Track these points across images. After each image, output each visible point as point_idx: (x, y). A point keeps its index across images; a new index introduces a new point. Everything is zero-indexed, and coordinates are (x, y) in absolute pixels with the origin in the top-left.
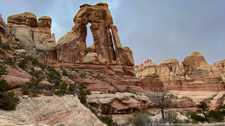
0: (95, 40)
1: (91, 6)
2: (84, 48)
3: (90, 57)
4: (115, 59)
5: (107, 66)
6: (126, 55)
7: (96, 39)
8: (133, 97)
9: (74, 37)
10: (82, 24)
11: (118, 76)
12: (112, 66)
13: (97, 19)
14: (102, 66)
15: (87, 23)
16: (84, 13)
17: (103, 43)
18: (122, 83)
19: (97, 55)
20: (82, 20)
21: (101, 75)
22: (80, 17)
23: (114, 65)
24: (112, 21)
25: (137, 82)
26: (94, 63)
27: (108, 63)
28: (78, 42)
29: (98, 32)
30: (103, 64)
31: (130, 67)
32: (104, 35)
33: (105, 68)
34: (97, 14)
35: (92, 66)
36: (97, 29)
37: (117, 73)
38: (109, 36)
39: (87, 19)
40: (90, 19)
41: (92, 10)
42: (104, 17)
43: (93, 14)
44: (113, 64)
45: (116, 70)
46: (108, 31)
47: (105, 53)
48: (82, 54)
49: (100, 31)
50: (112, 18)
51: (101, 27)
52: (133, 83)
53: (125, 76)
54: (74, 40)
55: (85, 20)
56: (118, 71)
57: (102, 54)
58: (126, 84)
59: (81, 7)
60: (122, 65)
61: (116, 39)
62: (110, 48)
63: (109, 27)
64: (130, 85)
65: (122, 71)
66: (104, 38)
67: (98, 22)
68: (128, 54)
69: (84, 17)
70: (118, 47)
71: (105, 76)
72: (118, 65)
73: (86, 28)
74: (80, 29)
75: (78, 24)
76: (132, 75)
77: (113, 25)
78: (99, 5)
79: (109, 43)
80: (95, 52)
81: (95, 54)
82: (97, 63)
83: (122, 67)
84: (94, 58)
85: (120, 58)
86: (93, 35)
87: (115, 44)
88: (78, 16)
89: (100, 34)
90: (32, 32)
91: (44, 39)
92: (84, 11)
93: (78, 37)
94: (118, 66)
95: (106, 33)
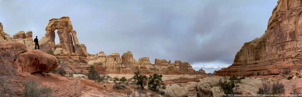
0: (60, 40)
1: (57, 19)
2: (54, 45)
3: (58, 51)
4: (74, 52)
5: (69, 57)
6: (82, 49)
7: (61, 39)
9: (47, 39)
10: (51, 32)
11: (75, 63)
12: (72, 57)
13: (62, 27)
14: (65, 57)
15: (55, 30)
16: (53, 24)
17: (66, 42)
18: (79, 68)
19: (62, 50)
20: (51, 29)
21: (65, 63)
22: (50, 27)
23: (74, 56)
24: (72, 27)
26: (60, 54)
27: (69, 55)
28: (49, 43)
29: (63, 35)
30: (66, 55)
31: (84, 57)
32: (66, 36)
33: (67, 58)
34: (61, 24)
35: (59, 56)
36: (61, 33)
37: (75, 61)
38: (70, 37)
39: (55, 27)
40: (57, 27)
41: (58, 22)
42: (66, 25)
43: (58, 24)
44: (72, 55)
45: (74, 59)
46: (70, 34)
47: (67, 48)
48: (53, 49)
49: (64, 34)
50: (72, 26)
51: (65, 32)
52: (85, 68)
53: (80, 63)
54: (47, 42)
55: (53, 28)
56: (76, 60)
57: (65, 48)
58: (80, 69)
59: (50, 21)
60: (79, 56)
61: (75, 39)
62: (71, 44)
63: (70, 31)
64: (83, 69)
65: (79, 60)
66: (67, 38)
67: (62, 29)
68: (83, 49)
69: (53, 26)
70: (76, 44)
71: (68, 63)
72: (76, 55)
73: (55, 33)
74: (50, 34)
75: (49, 32)
76: (85, 62)
77: (73, 30)
78: (63, 18)
79: (70, 42)
80: (61, 47)
81: (61, 49)
82: (62, 54)
83: (79, 57)
84: (60, 52)
85: (77, 51)
86: (59, 37)
87: (75, 42)
88: (48, 27)
89: (64, 36)
90: (24, 41)
91: (30, 44)
92: (53, 23)
93: (49, 39)
94: (76, 57)
95: (68, 35)
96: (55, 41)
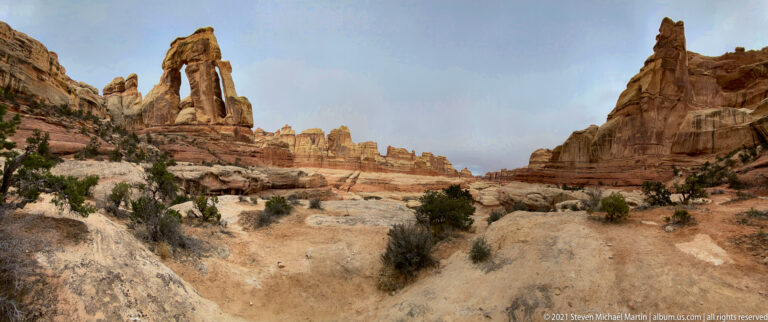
0: (192, 88)
1: (185, 38)
2: (176, 103)
3: (184, 115)
4: (223, 116)
5: (209, 127)
6: (242, 110)
7: (194, 87)
8: (240, 172)
9: (164, 89)
10: (172, 70)
11: (225, 142)
12: (217, 127)
13: (195, 56)
14: (201, 127)
15: (181, 66)
17: (204, 92)
18: (232, 153)
19: (194, 112)
20: (173, 64)
21: (199, 140)
22: (169, 60)
23: (222, 124)
25: (254, 152)
26: (190, 122)
27: (212, 122)
28: (168, 97)
29: (197, 76)
30: (203, 124)
31: (247, 129)
32: (205, 78)
33: (205, 130)
34: (194, 48)
35: (187, 127)
36: (195, 71)
37: (224, 137)
38: (214, 79)
39: (180, 59)
40: (184, 57)
41: (185, 44)
42: (205, 51)
43: (188, 49)
44: (218, 124)
45: (223, 132)
46: (213, 70)
47: (207, 107)
48: (174, 111)
49: (200, 74)
50: (219, 49)
51: (202, 68)
52: (248, 153)
53: (237, 142)
54: (161, 94)
55: (177, 61)
56: (227, 135)
57: (202, 108)
58: (236, 154)
60: (234, 125)
61: (226, 84)
62: (215, 97)
63: (214, 64)
65: (233, 134)
66: (205, 83)
67: (197, 60)
68: (245, 108)
69: (176, 57)
70: (229, 96)
72: (227, 124)
73: (180, 74)
74: (170, 76)
75: (168, 71)
77: (223, 60)
78: (198, 32)
79: (214, 91)
80: (192, 106)
81: (191, 110)
82: (194, 122)
83: (233, 128)
84: (190, 116)
85: (231, 113)
86: (190, 82)
87: (225, 91)
89: (200, 78)
90: (121, 98)
93: (167, 89)
94: (227, 127)
95: (209, 73)
96: (181, 92)
